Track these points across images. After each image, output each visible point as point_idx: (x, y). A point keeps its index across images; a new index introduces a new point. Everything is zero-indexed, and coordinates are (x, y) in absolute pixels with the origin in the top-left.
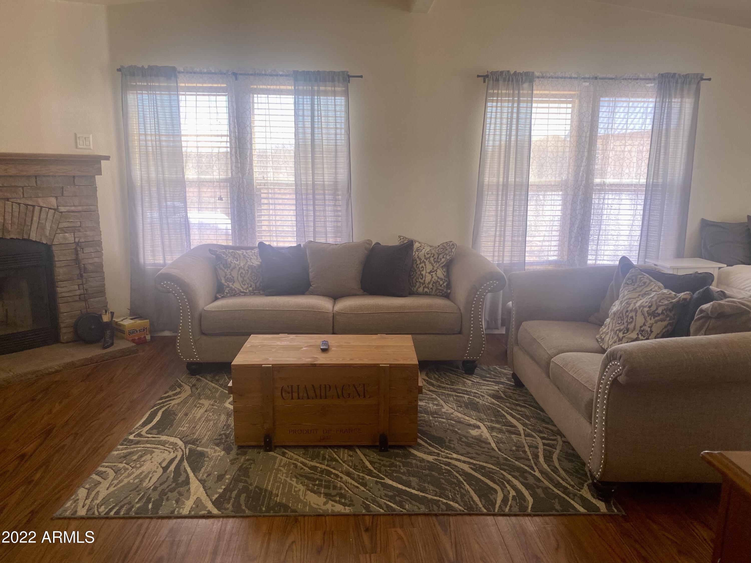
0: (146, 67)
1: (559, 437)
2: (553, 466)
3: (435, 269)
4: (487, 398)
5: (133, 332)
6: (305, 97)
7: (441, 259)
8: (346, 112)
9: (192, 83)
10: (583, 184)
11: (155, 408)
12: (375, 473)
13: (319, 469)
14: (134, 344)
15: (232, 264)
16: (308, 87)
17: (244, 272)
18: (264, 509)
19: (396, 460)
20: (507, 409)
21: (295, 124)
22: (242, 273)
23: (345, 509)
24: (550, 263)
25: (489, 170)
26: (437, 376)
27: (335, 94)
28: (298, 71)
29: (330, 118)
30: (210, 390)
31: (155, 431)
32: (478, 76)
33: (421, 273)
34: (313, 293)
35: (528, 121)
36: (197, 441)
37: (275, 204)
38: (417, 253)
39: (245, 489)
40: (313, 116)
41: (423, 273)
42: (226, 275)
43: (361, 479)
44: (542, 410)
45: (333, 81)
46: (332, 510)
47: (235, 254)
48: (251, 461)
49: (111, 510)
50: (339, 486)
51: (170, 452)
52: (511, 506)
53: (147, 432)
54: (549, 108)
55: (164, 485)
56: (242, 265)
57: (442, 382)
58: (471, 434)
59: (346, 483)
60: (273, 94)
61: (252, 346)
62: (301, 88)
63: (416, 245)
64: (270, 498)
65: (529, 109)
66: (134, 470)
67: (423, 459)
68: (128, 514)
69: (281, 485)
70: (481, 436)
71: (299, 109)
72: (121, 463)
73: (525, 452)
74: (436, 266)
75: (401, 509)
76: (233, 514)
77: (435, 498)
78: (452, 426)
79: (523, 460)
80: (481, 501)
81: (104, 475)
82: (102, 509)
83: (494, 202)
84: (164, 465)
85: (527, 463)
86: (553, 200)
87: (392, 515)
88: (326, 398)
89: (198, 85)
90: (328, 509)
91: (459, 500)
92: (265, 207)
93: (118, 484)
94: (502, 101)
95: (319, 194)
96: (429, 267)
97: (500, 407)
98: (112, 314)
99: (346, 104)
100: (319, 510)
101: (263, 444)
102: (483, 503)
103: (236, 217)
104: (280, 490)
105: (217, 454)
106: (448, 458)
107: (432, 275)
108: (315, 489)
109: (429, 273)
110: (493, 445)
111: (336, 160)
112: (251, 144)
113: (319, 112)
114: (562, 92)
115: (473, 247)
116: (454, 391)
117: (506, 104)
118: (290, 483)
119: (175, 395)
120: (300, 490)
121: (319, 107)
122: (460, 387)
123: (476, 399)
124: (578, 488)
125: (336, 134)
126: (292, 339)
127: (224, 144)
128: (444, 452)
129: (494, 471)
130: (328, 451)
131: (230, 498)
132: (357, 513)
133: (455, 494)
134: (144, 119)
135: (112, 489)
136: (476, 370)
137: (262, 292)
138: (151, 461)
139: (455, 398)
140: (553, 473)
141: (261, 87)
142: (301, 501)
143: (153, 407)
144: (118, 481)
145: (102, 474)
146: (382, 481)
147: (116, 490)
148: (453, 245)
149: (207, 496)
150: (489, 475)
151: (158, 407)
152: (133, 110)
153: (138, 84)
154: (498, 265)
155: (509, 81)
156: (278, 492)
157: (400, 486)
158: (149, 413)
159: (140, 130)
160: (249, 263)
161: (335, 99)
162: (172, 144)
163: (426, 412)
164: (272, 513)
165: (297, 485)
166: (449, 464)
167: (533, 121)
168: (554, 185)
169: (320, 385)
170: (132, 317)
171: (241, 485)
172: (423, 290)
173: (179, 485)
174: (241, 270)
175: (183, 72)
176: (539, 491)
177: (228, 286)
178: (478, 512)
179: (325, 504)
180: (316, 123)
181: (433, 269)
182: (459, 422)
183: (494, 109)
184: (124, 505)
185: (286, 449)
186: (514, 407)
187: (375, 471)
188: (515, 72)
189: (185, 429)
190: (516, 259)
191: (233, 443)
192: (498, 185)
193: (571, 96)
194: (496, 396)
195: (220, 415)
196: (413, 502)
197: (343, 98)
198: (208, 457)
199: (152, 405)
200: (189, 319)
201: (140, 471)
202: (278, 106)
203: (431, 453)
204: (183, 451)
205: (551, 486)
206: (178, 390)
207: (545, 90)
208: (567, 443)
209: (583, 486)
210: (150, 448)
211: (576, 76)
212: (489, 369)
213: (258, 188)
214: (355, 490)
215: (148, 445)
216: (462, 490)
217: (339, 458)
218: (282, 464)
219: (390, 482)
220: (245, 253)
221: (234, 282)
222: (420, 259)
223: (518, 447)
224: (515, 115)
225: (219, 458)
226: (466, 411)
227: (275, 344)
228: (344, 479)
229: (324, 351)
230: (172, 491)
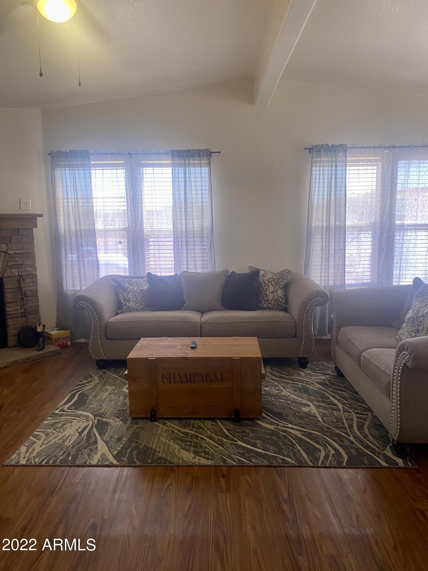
0: (68, 151)
1: (369, 413)
2: (364, 433)
3: (276, 290)
4: (316, 385)
5: (59, 340)
6: (180, 169)
7: (280, 283)
8: (209, 178)
9: (100, 161)
10: (387, 225)
11: (74, 392)
12: (230, 437)
13: (190, 434)
14: (59, 348)
15: (128, 289)
16: (182, 161)
17: (137, 294)
18: (150, 461)
19: (246, 428)
20: (331, 392)
21: (173, 188)
22: (135, 295)
23: (208, 462)
24: (364, 284)
25: (316, 217)
26: (278, 369)
27: (201, 165)
28: (174, 150)
29: (198, 183)
30: (112, 379)
31: (73, 408)
32: (305, 149)
33: (265, 293)
34: (186, 309)
35: (344, 180)
36: (103, 414)
37: (159, 245)
38: (262, 278)
39: (137, 448)
40: (185, 182)
41: (268, 293)
42: (124, 297)
43: (220, 441)
44: (357, 394)
45: (200, 156)
46: (199, 463)
47: (131, 281)
48: (141, 429)
49: (43, 461)
50: (204, 446)
51: (84, 422)
52: (331, 461)
53: (68, 409)
54: (359, 170)
55: (79, 445)
56: (135, 289)
57: (283, 374)
58: (303, 411)
59: (209, 444)
60: (157, 167)
61: (142, 345)
62: (176, 162)
63: (262, 273)
64: (154, 454)
65: (344, 171)
66: (59, 434)
67: (267, 428)
68: (55, 463)
69: (162, 445)
70: (310, 411)
71: (175, 177)
72: (50, 429)
73: (343, 423)
74: (277, 288)
75: (249, 462)
76: (128, 464)
77: (275, 455)
78: (289, 404)
79: (341, 429)
80: (308, 457)
81: (38, 438)
82: (37, 460)
83: (320, 240)
84: (80, 430)
85: (344, 430)
86: (365, 238)
87: (242, 466)
88: (194, 382)
89: (104, 162)
90: (196, 462)
91: (292, 456)
92: (152, 247)
93: (48, 443)
94: (323, 166)
95: (190, 238)
96: (272, 289)
97: (325, 391)
98: (44, 326)
99: (209, 173)
100: (189, 462)
101: (149, 416)
102: (310, 458)
103: (131, 255)
104: (162, 448)
105: (117, 423)
106: (284, 427)
107: (274, 294)
108: (187, 448)
109: (272, 293)
110: (319, 418)
111: (202, 212)
112: (142, 203)
113: (190, 179)
114: (368, 158)
115: (304, 274)
116: (291, 380)
117: (326, 168)
118: (169, 444)
119: (87, 383)
120: (176, 448)
121: (190, 175)
122: (296, 377)
123: (307, 385)
124: (383, 449)
125: (202, 194)
126: (170, 340)
127: (123, 204)
128: (282, 423)
129: (319, 436)
130: (196, 422)
131: (126, 453)
132: (217, 465)
133: (289, 452)
134: (66, 187)
135: (43, 446)
136: (308, 365)
137: (149, 309)
138: (70, 428)
139: (292, 385)
140: (363, 438)
141: (148, 162)
142: (176, 456)
143: (72, 391)
144: (48, 441)
145: (37, 436)
146: (236, 443)
147: (46, 447)
148: (289, 272)
149: (110, 452)
150: (315, 439)
151: (76, 391)
152: (59, 181)
153: (62, 163)
154: (325, 287)
155: (328, 151)
156: (160, 450)
157: (249, 446)
158: (70, 394)
159: (64, 195)
160: (141, 288)
161: (201, 169)
162: (86, 204)
163: (269, 395)
164: (155, 464)
165: (173, 445)
166: (285, 431)
167: (347, 180)
168: (365, 226)
169: (190, 373)
170: (58, 329)
171: (133, 445)
172: (268, 305)
173: (89, 445)
174: (135, 293)
175: (93, 154)
176: (353, 451)
177: (126, 305)
178: (306, 465)
179: (194, 458)
180: (188, 187)
181: (274, 290)
182: (294, 402)
183: (318, 172)
184: (52, 457)
185: (166, 420)
186: (336, 391)
187: (230, 436)
188: (333, 145)
189: (95, 406)
190: (338, 282)
191: (128, 416)
192: (322, 227)
193: (376, 161)
194: (322, 384)
195: (119, 396)
196: (258, 457)
197: (207, 168)
198: (110, 425)
199: (72, 390)
200: (98, 328)
201: (63, 435)
202: (161, 176)
203: (272, 424)
204: (93, 421)
205: (362, 447)
206: (90, 379)
207: (355, 157)
208: (375, 417)
209: (386, 447)
210: (70, 419)
211: (379, 146)
212: (318, 364)
213: (146, 235)
214: (216, 449)
215: (69, 417)
216: (294, 449)
217: (205, 426)
218: (163, 431)
219: (242, 444)
220: (137, 281)
221: (130, 302)
222: (265, 283)
223: (338, 419)
224: (333, 176)
225: (118, 426)
226: (300, 394)
227: (158, 344)
228: (208, 442)
229: (193, 348)
230: (85, 448)
